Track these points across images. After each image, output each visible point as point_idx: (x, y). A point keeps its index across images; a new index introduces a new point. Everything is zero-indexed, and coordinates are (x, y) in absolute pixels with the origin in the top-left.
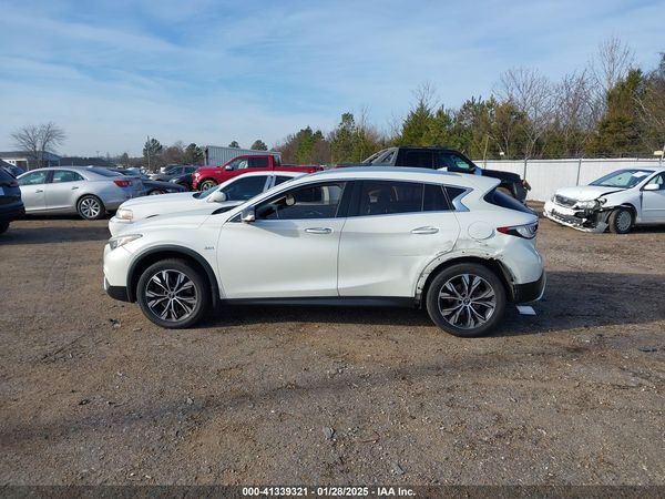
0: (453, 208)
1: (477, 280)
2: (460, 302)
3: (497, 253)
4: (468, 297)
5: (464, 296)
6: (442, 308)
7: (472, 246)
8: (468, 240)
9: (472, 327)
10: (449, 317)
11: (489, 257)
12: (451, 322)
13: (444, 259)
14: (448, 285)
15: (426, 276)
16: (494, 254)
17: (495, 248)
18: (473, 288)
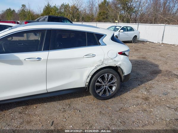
0: (99, 44)
1: (110, 76)
2: (103, 86)
3: (119, 63)
4: (106, 83)
5: (105, 83)
6: (97, 89)
7: (109, 62)
8: (108, 59)
9: (108, 95)
10: (99, 93)
11: (116, 66)
12: (100, 95)
13: (98, 68)
14: (99, 79)
15: (90, 77)
16: (118, 64)
17: (118, 61)
18: (109, 79)
